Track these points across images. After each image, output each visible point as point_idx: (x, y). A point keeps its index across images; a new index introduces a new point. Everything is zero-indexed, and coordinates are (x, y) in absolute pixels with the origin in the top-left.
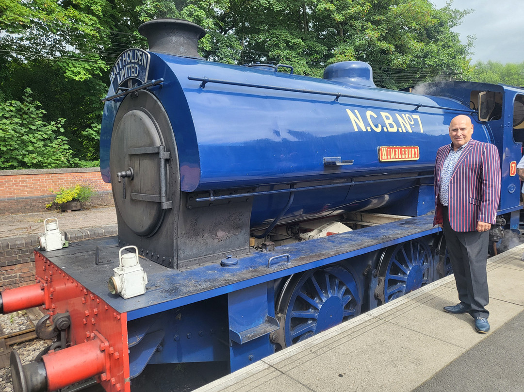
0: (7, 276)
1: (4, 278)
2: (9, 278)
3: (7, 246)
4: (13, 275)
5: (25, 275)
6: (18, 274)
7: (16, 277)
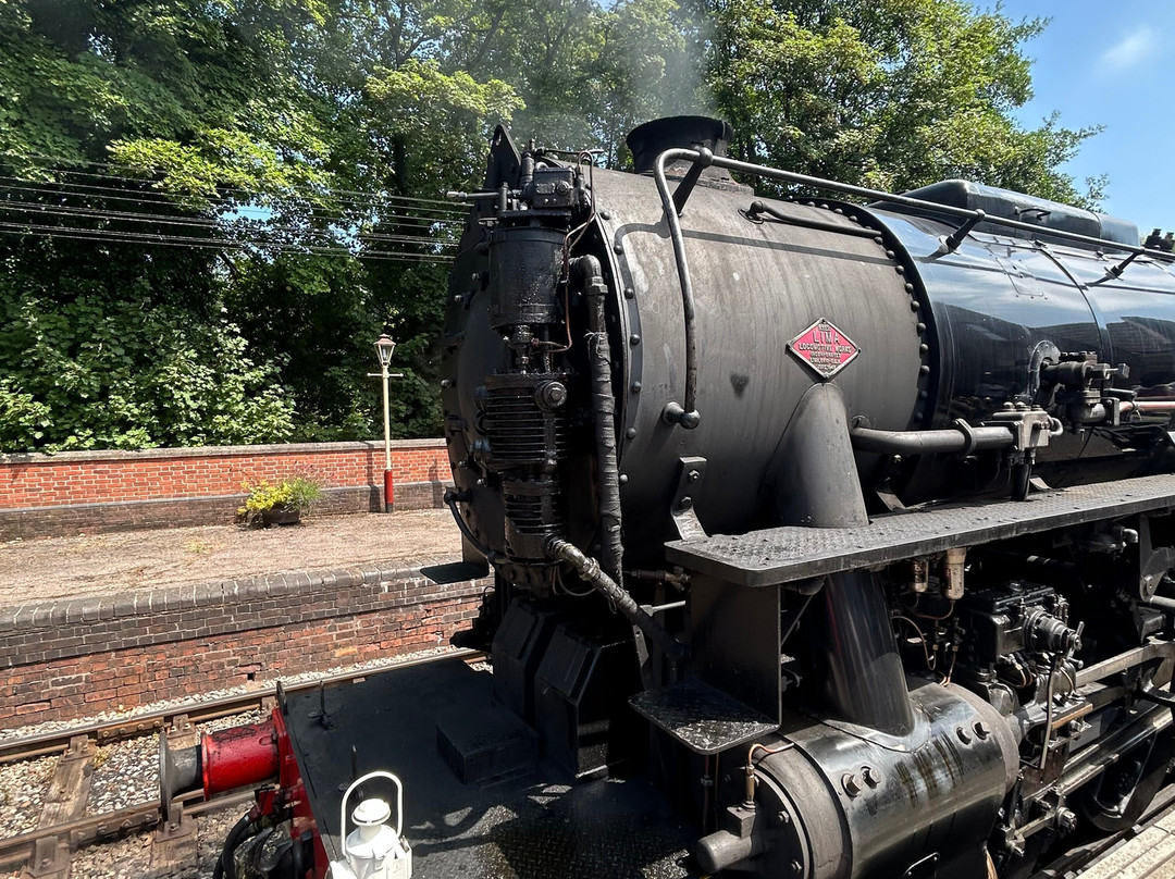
0: (60, 678)
1: (56, 683)
2: (65, 682)
3: (63, 618)
4: (73, 677)
5: (98, 678)
6: (84, 675)
7: (79, 679)
